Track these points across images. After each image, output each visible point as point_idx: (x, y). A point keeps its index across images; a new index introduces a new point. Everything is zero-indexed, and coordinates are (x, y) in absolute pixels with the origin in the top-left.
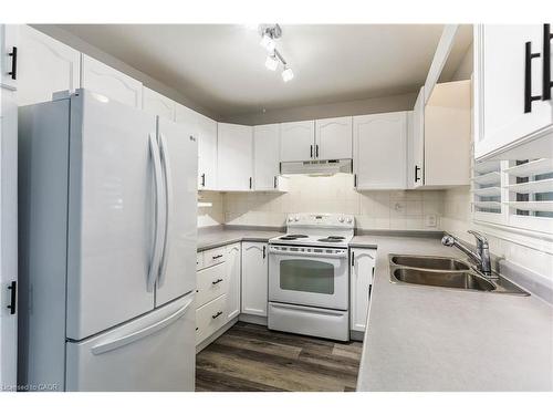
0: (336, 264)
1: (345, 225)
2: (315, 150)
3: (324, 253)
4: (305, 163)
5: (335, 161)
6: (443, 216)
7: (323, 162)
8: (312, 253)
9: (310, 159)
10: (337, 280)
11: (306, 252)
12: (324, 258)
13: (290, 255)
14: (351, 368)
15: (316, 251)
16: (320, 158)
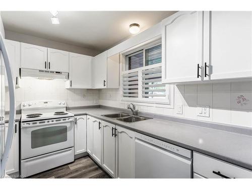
0: (68, 125)
1: (62, 105)
2: (47, 65)
3: (62, 121)
4: (40, 71)
5: (59, 73)
6: (100, 99)
7: (52, 72)
8: (55, 122)
9: (44, 69)
10: (68, 133)
11: (51, 123)
12: (61, 124)
13: (39, 126)
14: (84, 170)
15: (56, 121)
16: (51, 70)
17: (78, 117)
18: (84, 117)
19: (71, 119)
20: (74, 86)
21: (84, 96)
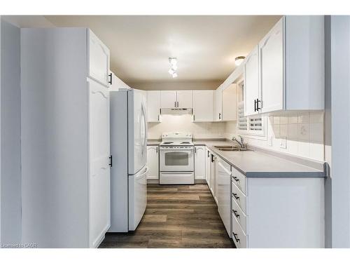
0: (189, 152)
1: (189, 137)
2: (177, 104)
4: (172, 109)
5: (185, 109)
9: (175, 108)
10: (189, 159)
11: (176, 148)
12: (184, 150)
13: (169, 150)
16: (179, 108)
17: (197, 147)
18: (203, 147)
19: (192, 148)
20: (197, 120)
21: (209, 129)
